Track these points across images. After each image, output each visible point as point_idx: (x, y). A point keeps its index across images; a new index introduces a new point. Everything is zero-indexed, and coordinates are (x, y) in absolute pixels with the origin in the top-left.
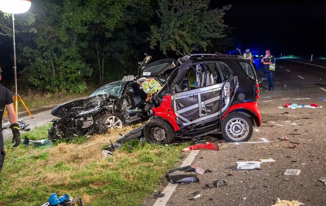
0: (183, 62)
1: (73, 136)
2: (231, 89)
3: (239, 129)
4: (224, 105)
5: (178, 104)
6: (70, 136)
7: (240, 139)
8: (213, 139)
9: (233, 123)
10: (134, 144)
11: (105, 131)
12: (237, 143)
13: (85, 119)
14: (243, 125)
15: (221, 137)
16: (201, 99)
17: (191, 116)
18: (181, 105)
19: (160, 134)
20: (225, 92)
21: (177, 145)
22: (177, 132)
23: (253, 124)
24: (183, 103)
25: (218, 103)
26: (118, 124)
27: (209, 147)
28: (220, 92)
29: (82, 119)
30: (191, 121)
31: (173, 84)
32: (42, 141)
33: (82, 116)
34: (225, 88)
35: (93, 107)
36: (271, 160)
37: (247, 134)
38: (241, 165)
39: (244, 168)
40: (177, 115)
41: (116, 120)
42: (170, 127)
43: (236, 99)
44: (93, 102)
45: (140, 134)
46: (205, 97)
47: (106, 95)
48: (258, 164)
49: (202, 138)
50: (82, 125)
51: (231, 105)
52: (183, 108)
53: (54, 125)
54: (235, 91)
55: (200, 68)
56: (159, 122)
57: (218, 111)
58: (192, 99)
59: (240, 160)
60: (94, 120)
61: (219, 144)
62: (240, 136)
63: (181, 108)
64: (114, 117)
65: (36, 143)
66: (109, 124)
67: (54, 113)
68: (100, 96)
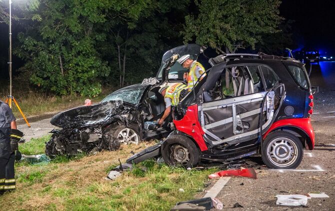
0: (215, 63)
1: (76, 152)
2: (275, 101)
3: (285, 152)
4: (266, 120)
5: (206, 117)
6: (73, 152)
7: (285, 165)
8: (251, 163)
9: (277, 145)
10: (150, 166)
11: (117, 147)
12: (281, 171)
13: (92, 131)
14: (290, 148)
15: (261, 162)
16: (237, 111)
17: (222, 133)
18: (210, 118)
19: (182, 154)
20: (268, 104)
21: (202, 170)
22: (204, 152)
23: (304, 146)
24: (213, 116)
25: (257, 117)
26: (133, 139)
27: (243, 174)
28: (261, 104)
29: (88, 131)
30: (223, 138)
31: (200, 91)
32: (38, 157)
33: (89, 127)
34: (268, 99)
35: (103, 116)
36: (323, 195)
37: (295, 158)
38: (283, 199)
39: (286, 204)
40: (205, 130)
41: (131, 134)
42: (194, 145)
43: (282, 113)
44: (104, 110)
45: (157, 152)
46: (241, 109)
47: (119, 101)
48: (304, 200)
49: (236, 162)
50: (88, 138)
51: (275, 120)
52: (212, 122)
53: (53, 136)
54: (281, 103)
55: (237, 71)
56: (182, 139)
57: (258, 128)
58: (224, 111)
59: (282, 192)
60: (104, 133)
61: (257, 171)
62: (286, 161)
63: (210, 122)
64: (128, 130)
65: (30, 159)
66: (121, 138)
67: (54, 123)
68: (112, 102)
